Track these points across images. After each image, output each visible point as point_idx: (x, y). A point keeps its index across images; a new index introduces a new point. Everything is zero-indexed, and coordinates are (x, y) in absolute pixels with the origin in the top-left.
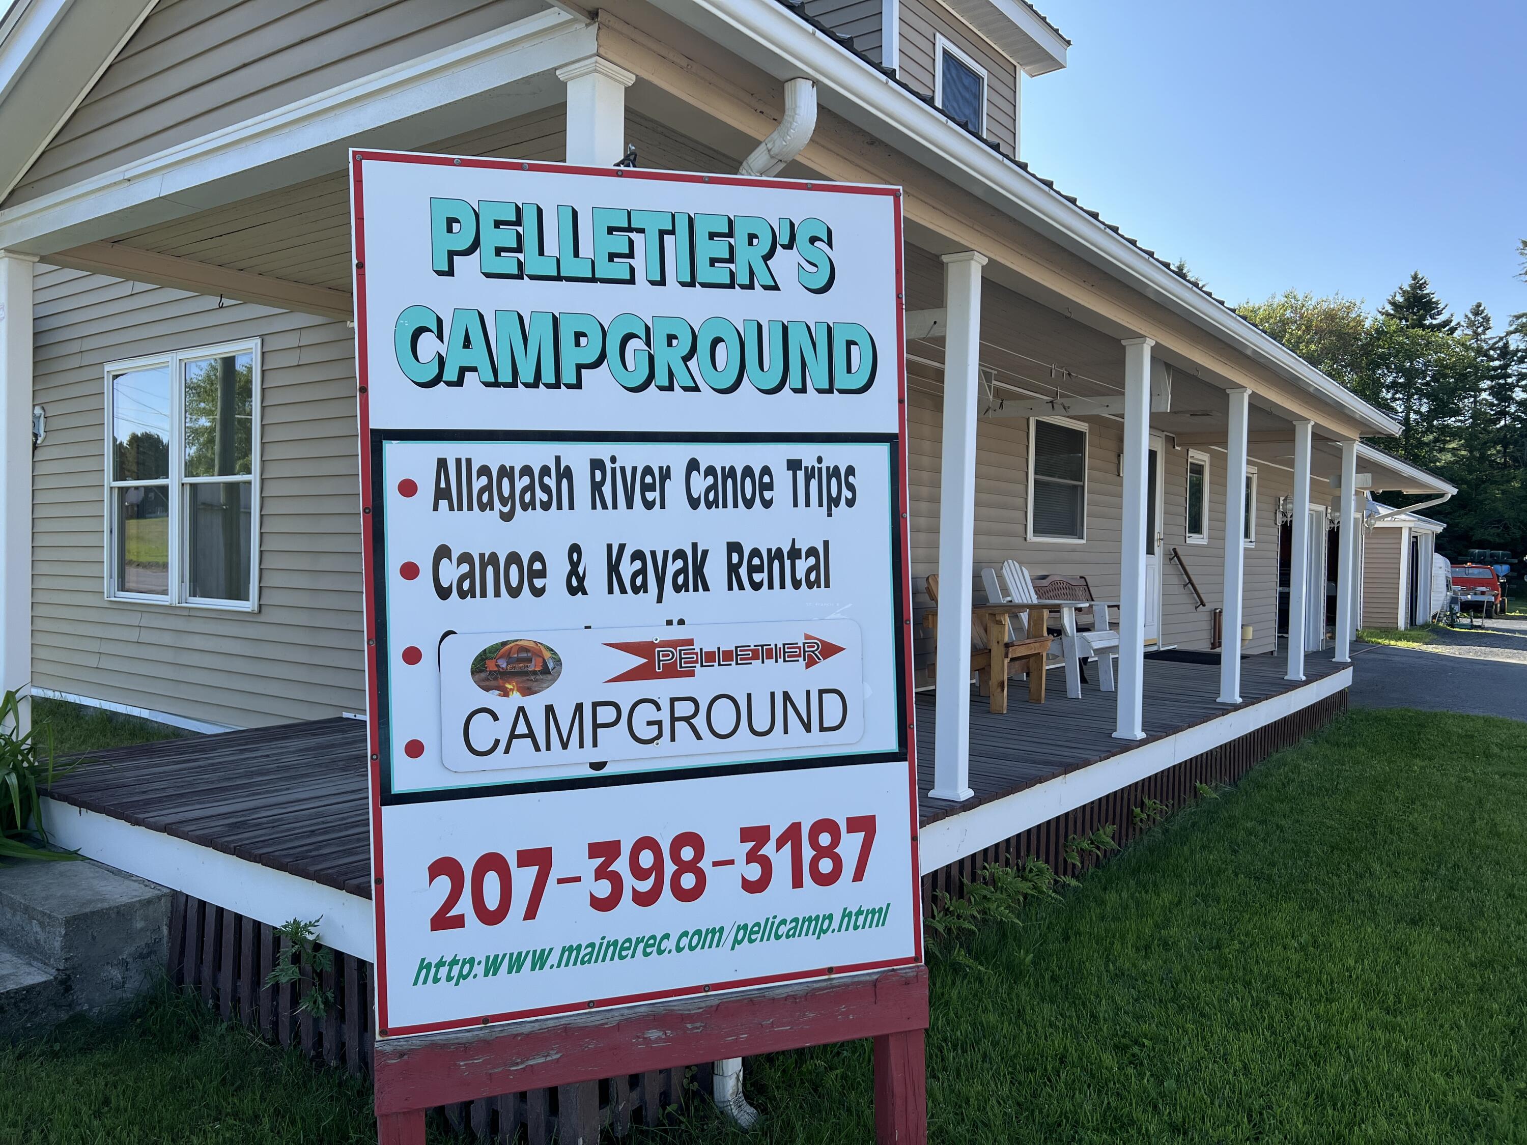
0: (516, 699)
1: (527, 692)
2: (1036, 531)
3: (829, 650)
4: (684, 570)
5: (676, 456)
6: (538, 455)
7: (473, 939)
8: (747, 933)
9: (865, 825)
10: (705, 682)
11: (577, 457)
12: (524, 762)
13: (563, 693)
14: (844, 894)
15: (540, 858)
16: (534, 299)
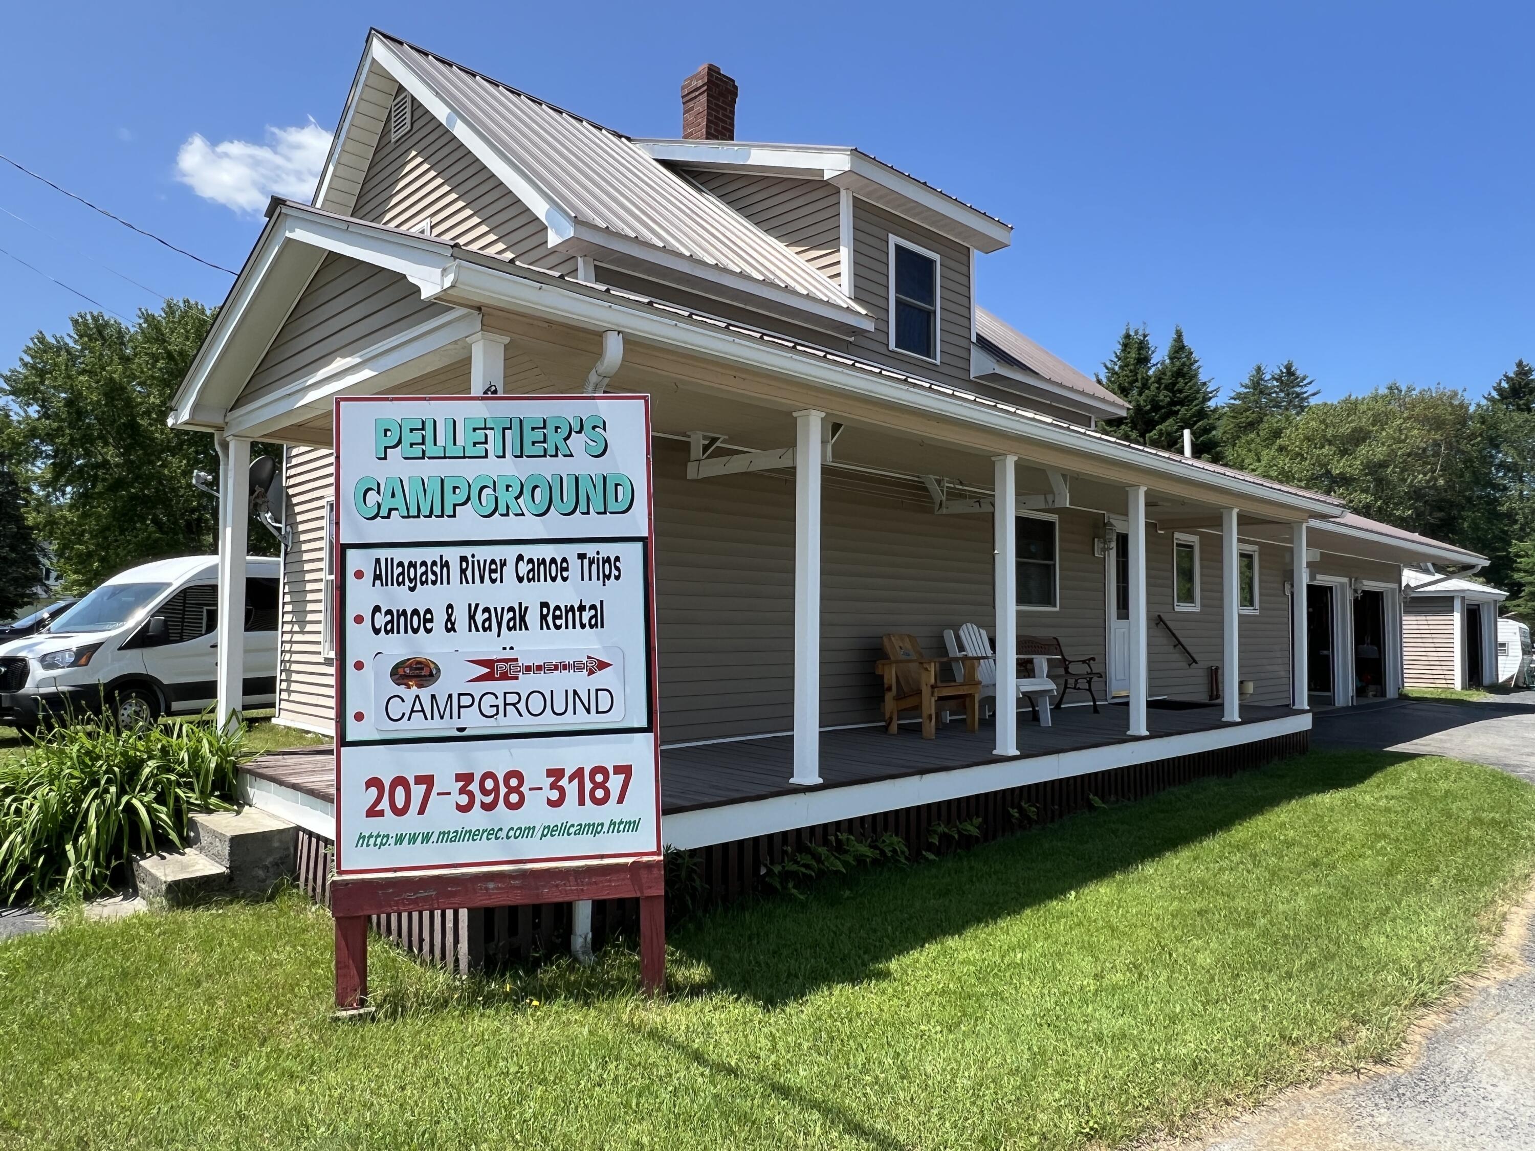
0: (415, 690)
1: (420, 686)
3: (602, 665)
4: (514, 618)
5: (510, 553)
6: (431, 555)
7: (389, 823)
8: (550, 831)
9: (625, 770)
10: (525, 683)
11: (452, 555)
12: (418, 726)
13: (441, 688)
14: (611, 811)
15: (427, 781)
16: (430, 470)
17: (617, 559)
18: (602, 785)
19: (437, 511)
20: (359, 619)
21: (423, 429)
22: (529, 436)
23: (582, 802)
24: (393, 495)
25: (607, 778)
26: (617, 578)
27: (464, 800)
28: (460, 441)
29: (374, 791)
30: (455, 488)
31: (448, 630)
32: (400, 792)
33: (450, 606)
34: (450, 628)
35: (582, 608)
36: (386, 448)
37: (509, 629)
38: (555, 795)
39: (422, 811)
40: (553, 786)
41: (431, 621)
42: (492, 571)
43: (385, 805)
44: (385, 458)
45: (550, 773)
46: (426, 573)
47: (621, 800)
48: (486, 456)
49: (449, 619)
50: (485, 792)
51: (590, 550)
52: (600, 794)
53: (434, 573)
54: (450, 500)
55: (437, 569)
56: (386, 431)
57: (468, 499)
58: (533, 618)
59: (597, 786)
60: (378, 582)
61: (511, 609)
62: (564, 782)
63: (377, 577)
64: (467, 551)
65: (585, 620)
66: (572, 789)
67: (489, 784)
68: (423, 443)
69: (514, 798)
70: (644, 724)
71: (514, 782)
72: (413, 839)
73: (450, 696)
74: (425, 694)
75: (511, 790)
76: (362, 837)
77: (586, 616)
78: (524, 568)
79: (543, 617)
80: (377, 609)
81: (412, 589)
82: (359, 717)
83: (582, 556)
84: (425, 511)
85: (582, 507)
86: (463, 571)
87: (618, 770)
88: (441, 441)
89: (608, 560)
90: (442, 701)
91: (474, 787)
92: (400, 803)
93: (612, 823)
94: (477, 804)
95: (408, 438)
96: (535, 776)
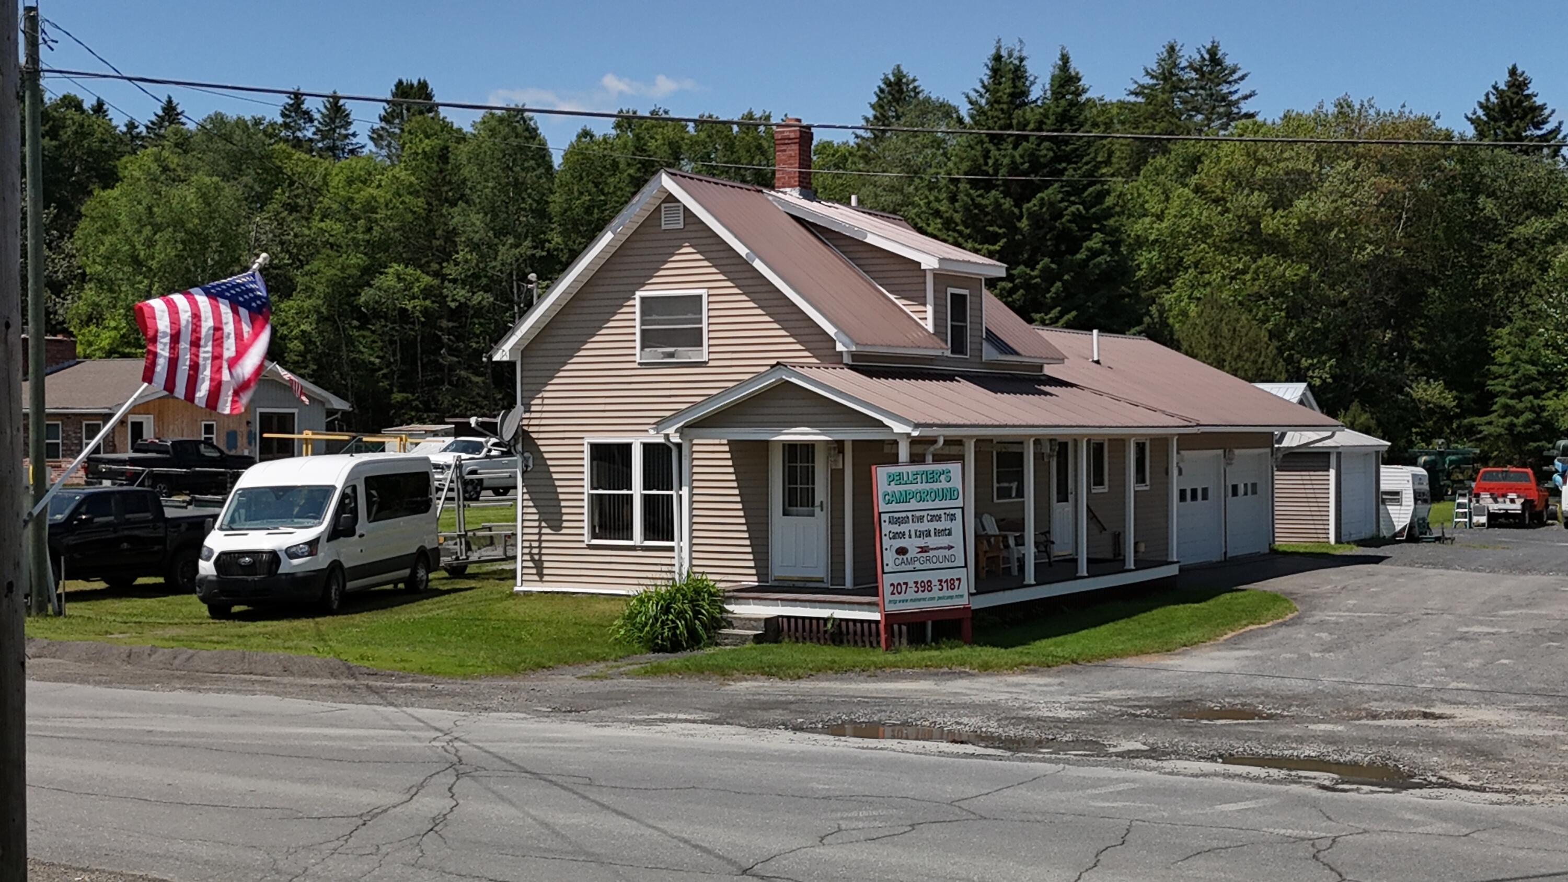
0: (902, 557)
1: (903, 555)
2: (998, 498)
3: (952, 547)
4: (927, 534)
5: (925, 513)
6: (904, 515)
7: (897, 597)
8: (940, 598)
9: (959, 579)
10: (931, 553)
11: (910, 514)
12: (904, 567)
13: (909, 556)
14: (956, 592)
15: (906, 584)
16: (903, 488)
17: (955, 514)
19: (905, 501)
20: (886, 535)
22: (929, 476)
23: (948, 590)
24: (893, 497)
25: (954, 582)
26: (955, 520)
27: (916, 589)
28: (910, 479)
29: (892, 587)
30: (910, 494)
32: (899, 587)
33: (910, 531)
34: (910, 537)
35: (946, 530)
36: (889, 482)
37: (926, 537)
38: (940, 587)
39: (905, 593)
40: (940, 585)
41: (905, 535)
42: (921, 519)
43: (895, 591)
44: (889, 485)
45: (939, 581)
46: (903, 520)
47: (958, 589)
48: (918, 483)
49: (910, 534)
50: (922, 587)
51: (947, 511)
52: (952, 587)
54: (908, 497)
55: (906, 519)
56: (888, 476)
57: (913, 497)
58: (932, 533)
59: (952, 584)
60: (890, 524)
61: (926, 531)
62: (942, 583)
63: (890, 522)
64: (914, 513)
65: (947, 534)
66: (945, 585)
67: (923, 585)
68: (899, 480)
69: (929, 589)
70: (963, 565)
71: (929, 584)
72: (903, 602)
73: (912, 558)
74: (905, 558)
75: (929, 586)
76: (890, 601)
77: (947, 532)
78: (929, 518)
79: (935, 533)
80: (890, 532)
81: (900, 526)
82: (887, 565)
83: (945, 514)
84: (902, 501)
85: (945, 498)
86: (913, 520)
87: (957, 579)
88: (904, 479)
89: (952, 514)
90: (909, 560)
91: (919, 585)
92: (899, 591)
93: (956, 596)
94: (920, 590)
95: (895, 478)
96: (935, 582)
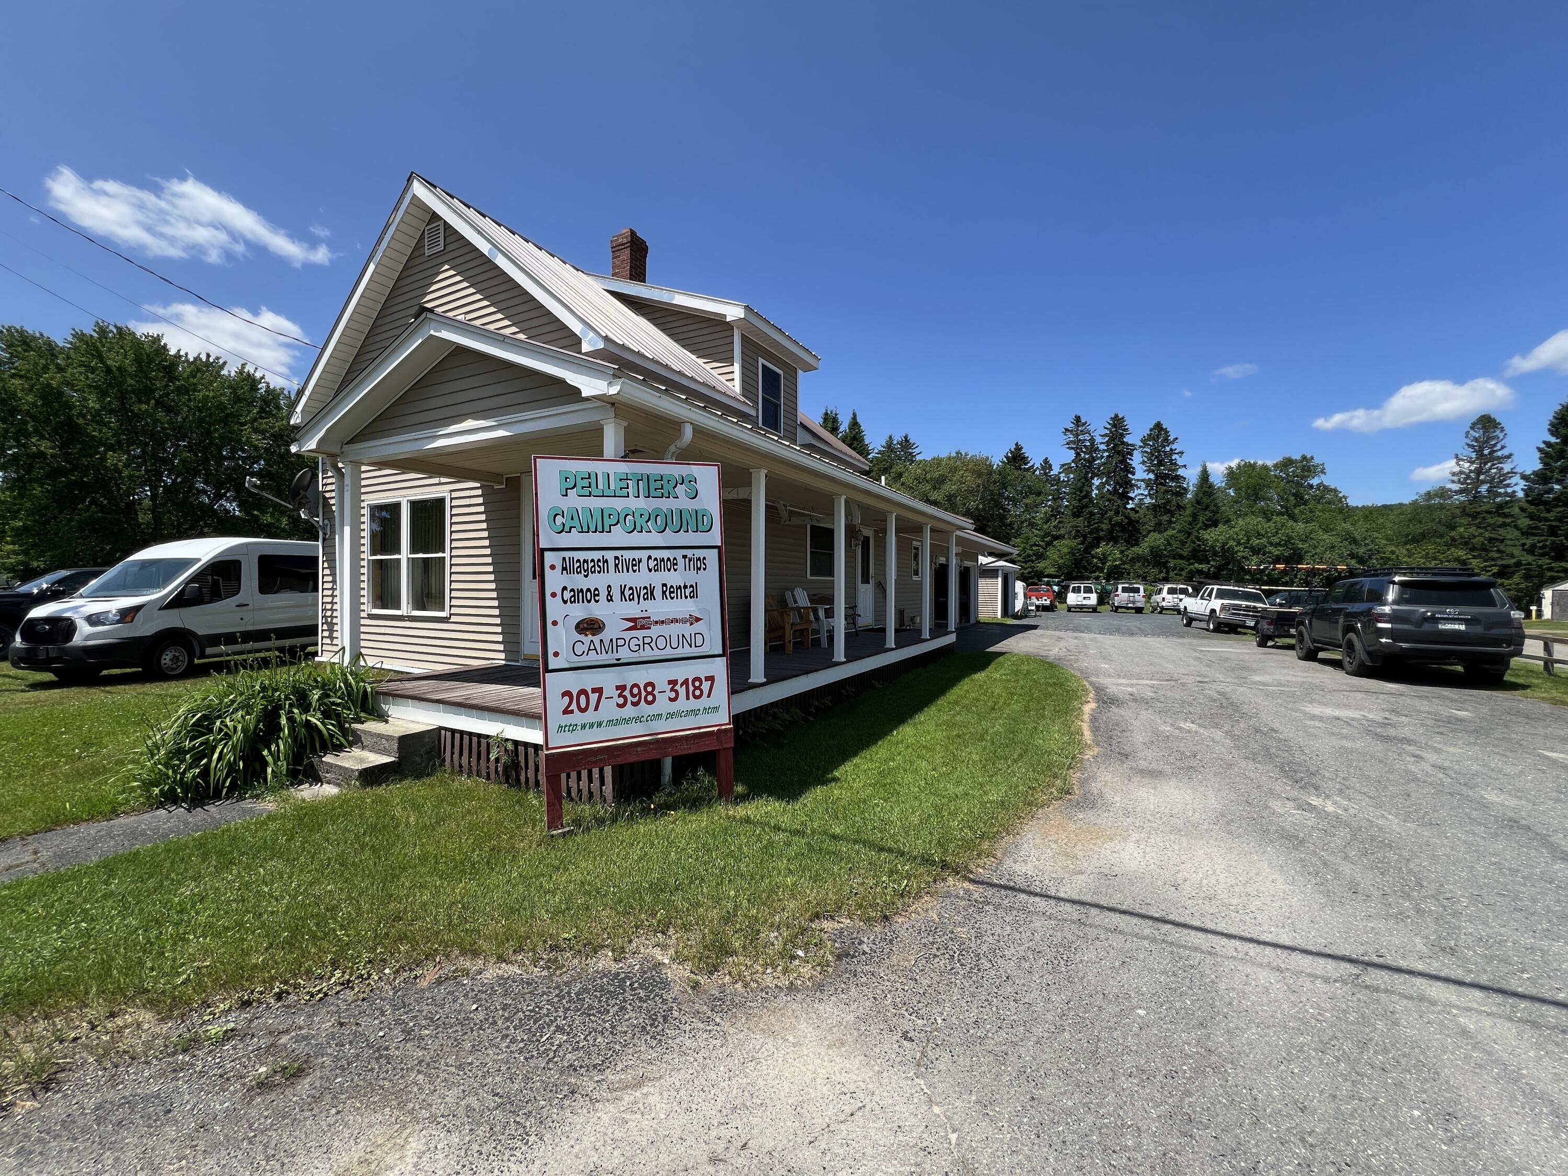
0: (590, 637)
1: (594, 635)
2: (811, 575)
3: (698, 620)
4: (647, 593)
5: (644, 554)
6: (596, 555)
7: (577, 718)
8: (671, 715)
9: (711, 679)
10: (655, 631)
11: (610, 555)
12: (593, 658)
13: (606, 635)
14: (704, 702)
15: (599, 691)
16: (596, 503)
17: (704, 558)
18: (699, 688)
19: (600, 529)
20: (554, 595)
21: (589, 478)
22: (653, 485)
23: (688, 698)
24: (572, 519)
25: (701, 684)
26: (705, 569)
27: (621, 701)
28: (612, 487)
29: (567, 699)
30: (610, 515)
31: (609, 601)
32: (583, 698)
33: (609, 586)
34: (610, 599)
35: (685, 587)
36: (567, 489)
37: (645, 599)
38: (673, 695)
39: (596, 709)
40: (672, 690)
41: (598, 595)
42: (633, 565)
43: (574, 706)
44: (566, 495)
45: (670, 682)
46: (594, 566)
47: (709, 696)
48: (628, 496)
49: (609, 594)
50: (633, 695)
51: (689, 553)
52: (697, 693)
53: (599, 566)
54: (607, 522)
55: (601, 564)
56: (566, 478)
57: (618, 522)
58: (658, 593)
59: (696, 688)
60: (565, 572)
61: (645, 588)
62: (677, 688)
63: (564, 569)
64: (618, 553)
65: (687, 594)
66: (682, 691)
67: (635, 691)
68: (590, 487)
69: (650, 698)
70: (721, 652)
71: (649, 689)
72: (592, 726)
73: (611, 640)
74: (596, 639)
75: (648, 693)
76: (560, 727)
77: (688, 591)
78: (652, 564)
79: (664, 593)
80: (565, 588)
81: (586, 576)
82: (556, 654)
83: (685, 557)
84: (592, 528)
85: (684, 528)
86: (616, 565)
87: (707, 679)
88: (600, 486)
89: (699, 559)
90: (607, 643)
91: (627, 693)
92: (583, 705)
93: (705, 709)
94: (629, 703)
95: (580, 483)
96: (662, 685)
